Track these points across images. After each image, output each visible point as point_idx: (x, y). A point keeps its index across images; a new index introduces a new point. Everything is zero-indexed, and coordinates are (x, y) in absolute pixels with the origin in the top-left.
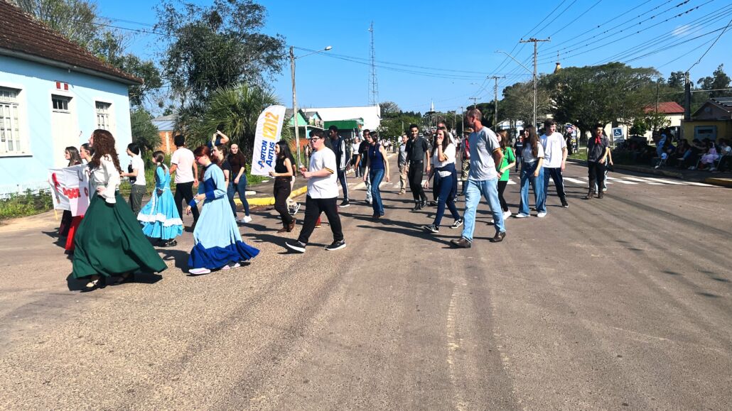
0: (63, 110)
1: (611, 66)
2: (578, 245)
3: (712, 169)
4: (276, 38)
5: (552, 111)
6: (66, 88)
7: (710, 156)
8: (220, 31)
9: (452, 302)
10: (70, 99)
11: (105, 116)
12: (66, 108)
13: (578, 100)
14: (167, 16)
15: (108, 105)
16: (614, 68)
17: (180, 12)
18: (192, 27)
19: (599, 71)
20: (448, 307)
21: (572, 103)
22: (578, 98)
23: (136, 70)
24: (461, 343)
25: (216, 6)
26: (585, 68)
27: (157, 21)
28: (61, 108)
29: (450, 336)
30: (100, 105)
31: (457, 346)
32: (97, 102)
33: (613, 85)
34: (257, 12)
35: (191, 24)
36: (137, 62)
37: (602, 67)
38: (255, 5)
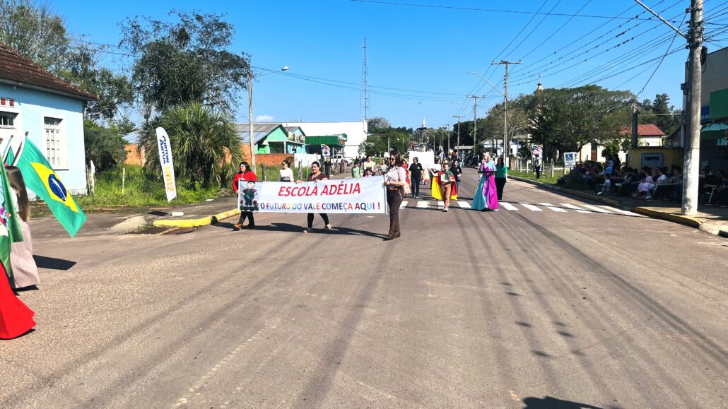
0: (8, 126)
1: (588, 88)
2: (429, 283)
3: (647, 198)
4: (241, 56)
5: (530, 130)
6: (12, 105)
7: (646, 184)
8: (186, 49)
9: (238, 349)
10: (15, 115)
11: (55, 132)
12: (11, 123)
13: (556, 121)
14: (132, 33)
15: (59, 120)
16: (591, 91)
17: (147, 29)
18: (157, 44)
19: (577, 94)
20: (229, 353)
21: (550, 124)
22: (556, 119)
23: (109, 83)
24: (195, 398)
25: (183, 23)
26: (563, 90)
27: (122, 37)
28: (5, 123)
29: (191, 390)
30: (49, 120)
31: (185, 402)
32: (45, 118)
33: (590, 107)
34: (224, 30)
35: (157, 40)
36: (110, 76)
37: (579, 90)
38: (221, 24)
